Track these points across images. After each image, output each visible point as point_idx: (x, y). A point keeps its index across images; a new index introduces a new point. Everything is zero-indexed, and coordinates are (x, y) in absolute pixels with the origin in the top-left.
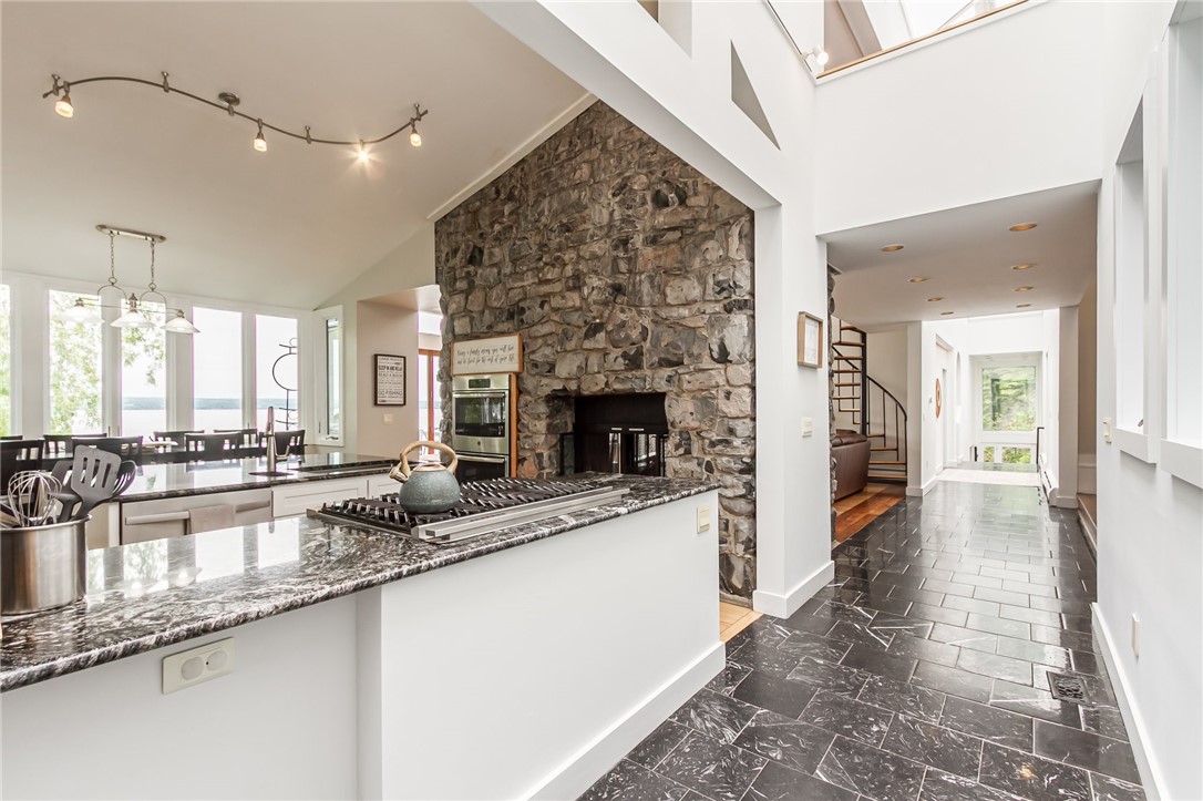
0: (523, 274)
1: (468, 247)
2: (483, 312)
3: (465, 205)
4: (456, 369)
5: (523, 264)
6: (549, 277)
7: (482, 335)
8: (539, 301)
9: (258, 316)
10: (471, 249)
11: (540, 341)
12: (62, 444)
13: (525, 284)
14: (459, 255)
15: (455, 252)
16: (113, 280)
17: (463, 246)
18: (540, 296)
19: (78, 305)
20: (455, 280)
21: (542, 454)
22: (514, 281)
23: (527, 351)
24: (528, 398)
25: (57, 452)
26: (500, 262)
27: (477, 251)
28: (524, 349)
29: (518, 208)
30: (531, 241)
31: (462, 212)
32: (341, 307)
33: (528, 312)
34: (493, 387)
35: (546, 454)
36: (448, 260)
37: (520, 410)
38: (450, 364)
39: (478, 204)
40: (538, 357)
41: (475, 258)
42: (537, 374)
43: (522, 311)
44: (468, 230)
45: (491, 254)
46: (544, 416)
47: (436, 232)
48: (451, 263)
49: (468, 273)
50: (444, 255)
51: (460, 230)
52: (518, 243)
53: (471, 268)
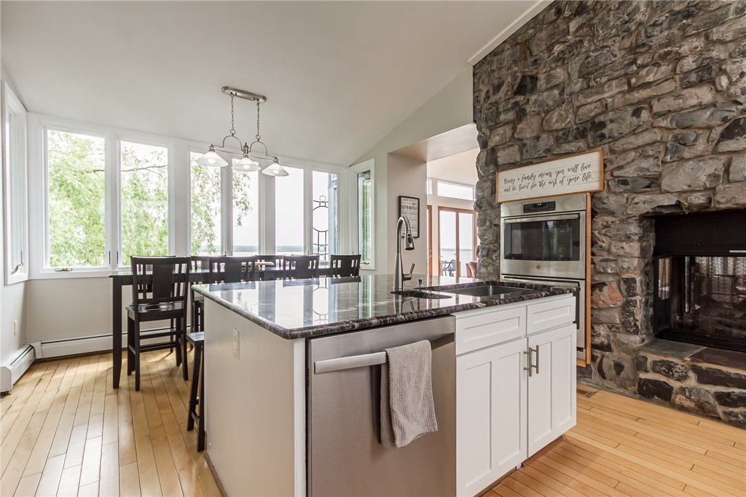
0: (602, 85)
1: (515, 78)
2: (538, 138)
3: (513, 40)
4: (502, 196)
5: (602, 75)
6: (650, 78)
7: (534, 161)
8: (630, 110)
9: (314, 172)
10: (519, 80)
11: (632, 154)
12: (199, 263)
13: (606, 95)
14: (504, 88)
15: (497, 88)
16: (233, 132)
17: (509, 79)
18: (631, 105)
19: (211, 150)
20: (498, 114)
21: (634, 280)
22: (587, 97)
23: (610, 167)
24: (610, 219)
25: (196, 269)
26: (563, 82)
27: (528, 80)
28: (605, 166)
29: (592, 19)
30: (615, 48)
31: (508, 46)
32: (373, 159)
33: (610, 126)
34: (558, 209)
35: (638, 279)
36: (489, 98)
37: (596, 233)
38: (494, 192)
39: (531, 31)
40: (629, 172)
41: (526, 85)
42: (625, 191)
43: (602, 125)
44: (515, 62)
45: (549, 78)
46: (636, 238)
47: (474, 75)
48: (493, 99)
49: (516, 103)
50: (483, 95)
51: (505, 64)
52: (593, 55)
53: (520, 98)
